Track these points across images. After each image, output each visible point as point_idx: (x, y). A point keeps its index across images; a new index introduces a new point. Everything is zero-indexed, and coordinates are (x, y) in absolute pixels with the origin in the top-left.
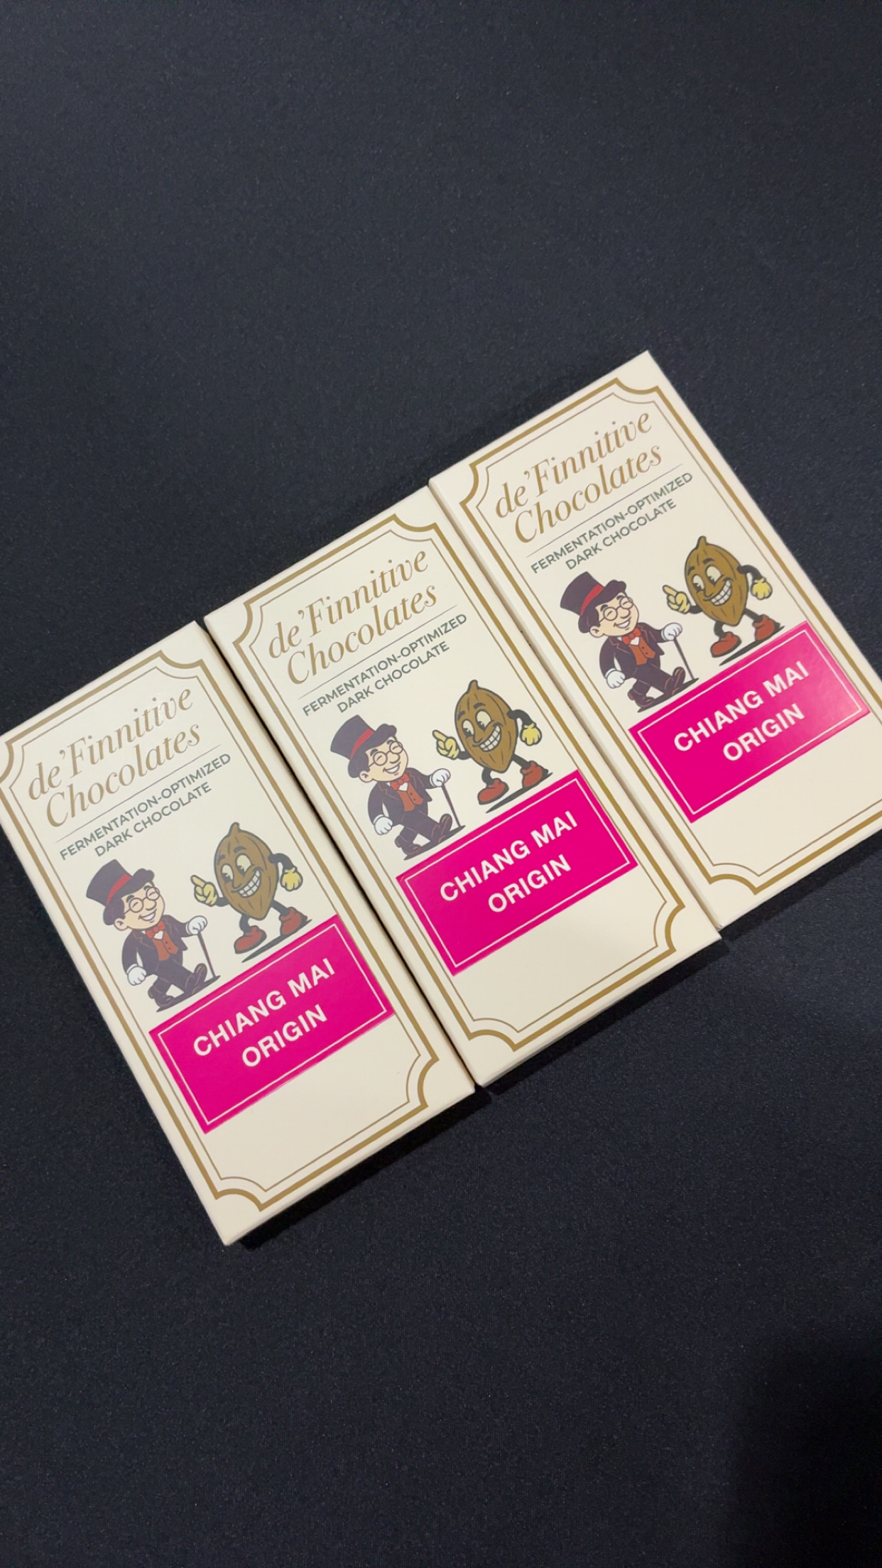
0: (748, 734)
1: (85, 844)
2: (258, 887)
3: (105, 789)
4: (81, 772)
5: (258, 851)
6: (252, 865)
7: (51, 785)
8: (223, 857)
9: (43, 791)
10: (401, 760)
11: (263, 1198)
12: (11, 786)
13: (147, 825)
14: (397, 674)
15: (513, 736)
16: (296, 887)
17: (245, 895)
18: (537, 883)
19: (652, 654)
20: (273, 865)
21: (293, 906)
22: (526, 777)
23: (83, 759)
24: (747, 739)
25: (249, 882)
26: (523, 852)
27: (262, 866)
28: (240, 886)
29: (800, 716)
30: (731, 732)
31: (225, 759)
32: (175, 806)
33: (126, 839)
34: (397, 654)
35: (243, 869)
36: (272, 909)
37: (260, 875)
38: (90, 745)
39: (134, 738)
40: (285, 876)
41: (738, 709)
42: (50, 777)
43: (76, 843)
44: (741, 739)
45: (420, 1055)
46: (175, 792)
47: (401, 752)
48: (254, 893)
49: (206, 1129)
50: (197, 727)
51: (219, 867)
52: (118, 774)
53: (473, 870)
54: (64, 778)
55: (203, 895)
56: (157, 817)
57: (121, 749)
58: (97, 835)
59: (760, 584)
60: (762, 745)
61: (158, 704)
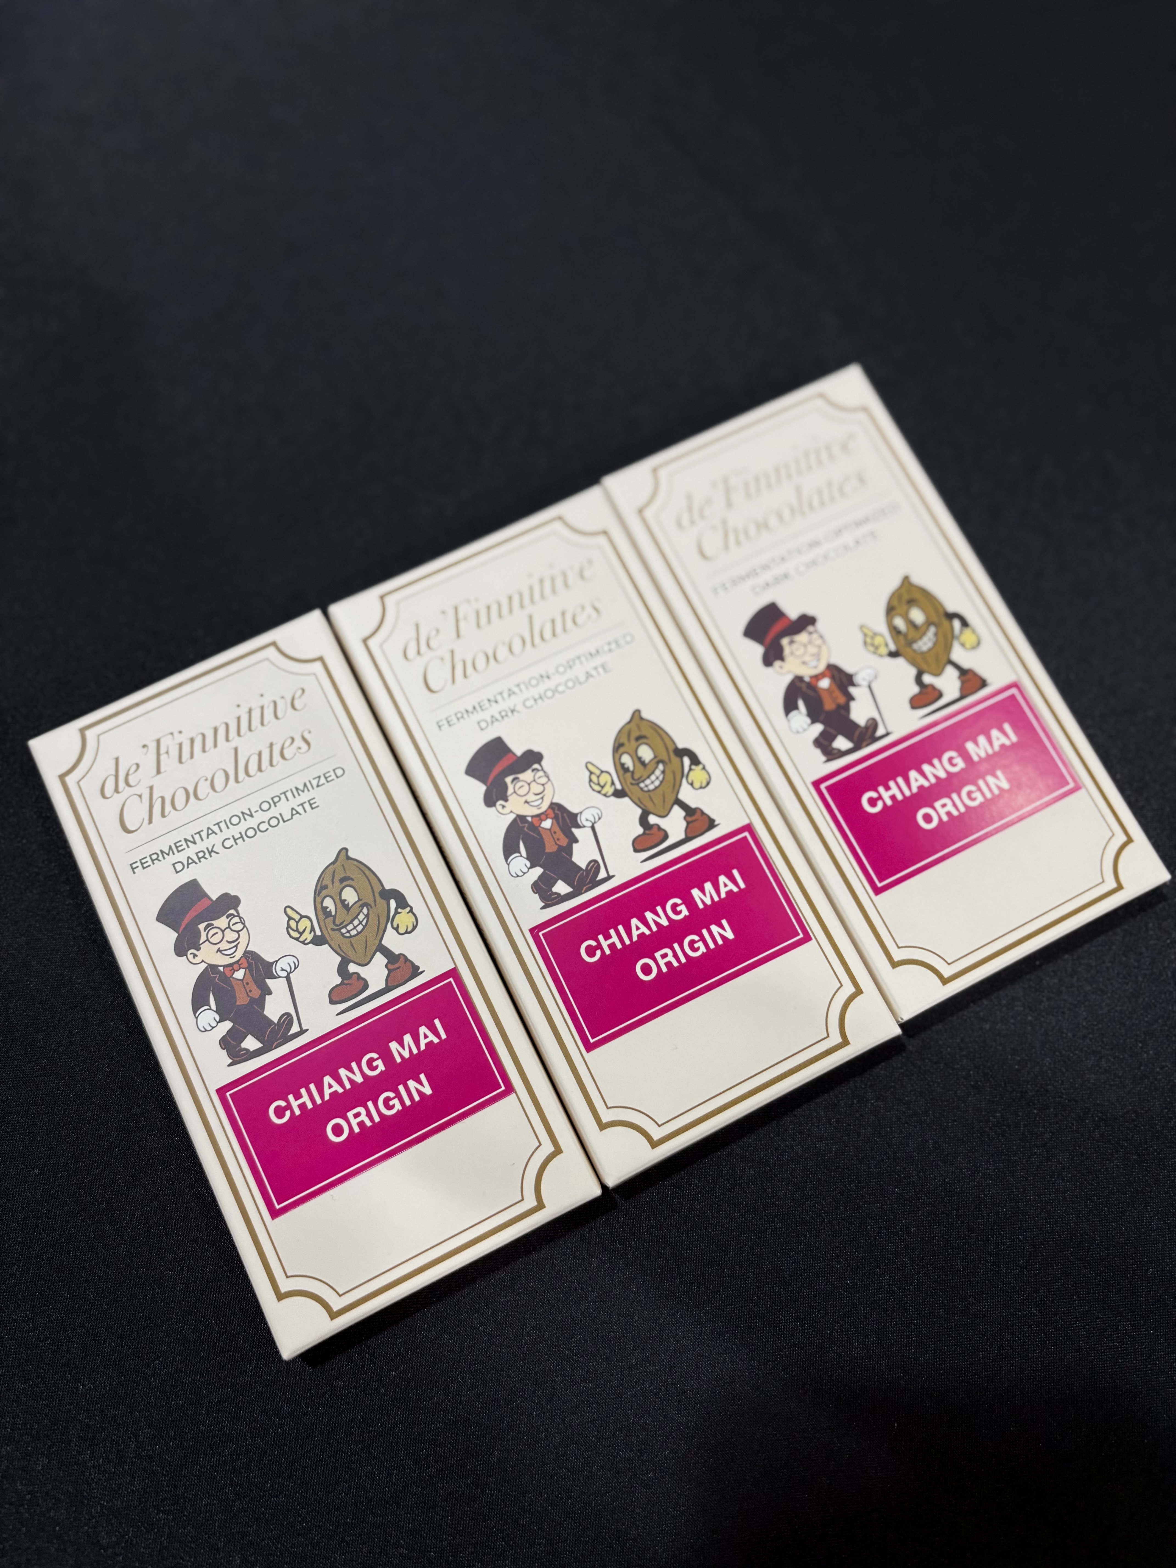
0: (945, 800)
1: (161, 858)
2: (364, 927)
3: (191, 794)
4: (165, 771)
5: (368, 884)
6: (359, 900)
7: (128, 784)
8: (326, 887)
9: (117, 790)
10: (545, 792)
11: (337, 1304)
12: (80, 780)
13: (237, 841)
14: (549, 694)
15: (678, 777)
16: (409, 930)
17: (348, 935)
18: (695, 950)
19: (842, 700)
20: (384, 902)
21: (402, 953)
22: (690, 825)
23: (169, 757)
24: (944, 806)
25: (353, 920)
26: (680, 912)
27: (371, 902)
28: (342, 923)
29: (1005, 785)
30: (926, 797)
31: (339, 773)
32: (274, 822)
33: (211, 856)
34: (551, 671)
35: (348, 904)
36: (378, 954)
37: (368, 913)
38: (179, 742)
39: (233, 738)
40: (397, 916)
41: (935, 770)
42: (127, 775)
43: (150, 856)
44: (938, 805)
45: (540, 1144)
46: (275, 806)
47: (546, 783)
48: (359, 933)
49: (275, 1214)
50: (310, 732)
51: (319, 899)
52: (210, 779)
53: (620, 928)
54: (144, 778)
55: (297, 930)
56: (251, 833)
57: (217, 749)
58: (176, 848)
59: (967, 633)
60: (961, 815)
61: (267, 701)
